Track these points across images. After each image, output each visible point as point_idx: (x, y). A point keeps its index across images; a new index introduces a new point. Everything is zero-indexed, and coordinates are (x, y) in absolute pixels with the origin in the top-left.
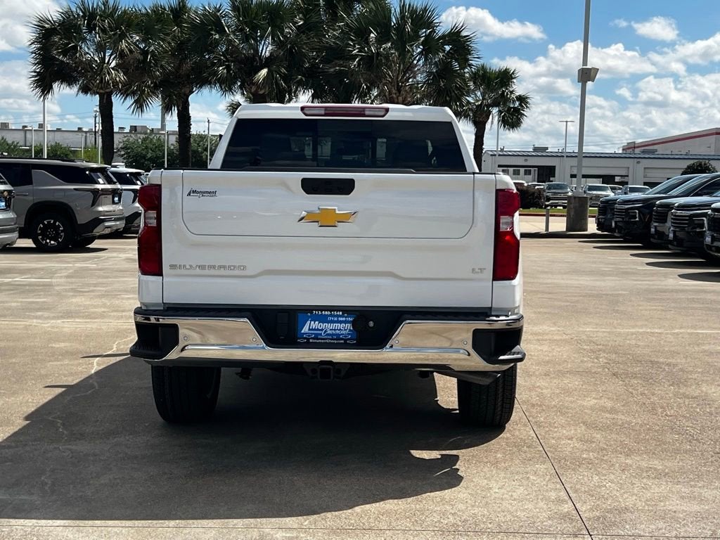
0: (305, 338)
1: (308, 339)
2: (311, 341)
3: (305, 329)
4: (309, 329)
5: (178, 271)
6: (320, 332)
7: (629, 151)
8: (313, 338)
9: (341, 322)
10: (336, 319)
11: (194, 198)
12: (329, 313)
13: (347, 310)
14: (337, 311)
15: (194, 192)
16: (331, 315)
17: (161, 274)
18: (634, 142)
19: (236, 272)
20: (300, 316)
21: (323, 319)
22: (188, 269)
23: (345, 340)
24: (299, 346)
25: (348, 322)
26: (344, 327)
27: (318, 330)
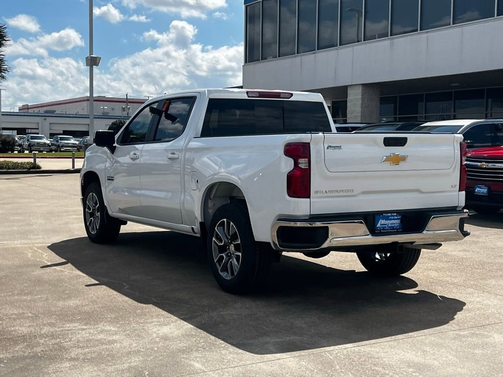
0: (379, 230)
1: (380, 230)
2: (382, 231)
3: (379, 225)
4: (381, 225)
5: (319, 195)
6: (385, 226)
7: (25, 111)
8: (383, 230)
9: (394, 219)
10: (393, 218)
11: (330, 150)
12: (390, 214)
13: (398, 212)
14: (394, 213)
15: (330, 147)
16: (391, 216)
17: (309, 197)
18: (27, 105)
19: (349, 194)
20: (377, 217)
21: (387, 218)
22: (324, 193)
23: (397, 229)
24: (376, 235)
25: (399, 219)
26: (395, 222)
27: (384, 225)
